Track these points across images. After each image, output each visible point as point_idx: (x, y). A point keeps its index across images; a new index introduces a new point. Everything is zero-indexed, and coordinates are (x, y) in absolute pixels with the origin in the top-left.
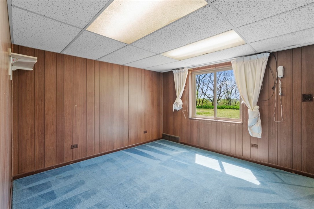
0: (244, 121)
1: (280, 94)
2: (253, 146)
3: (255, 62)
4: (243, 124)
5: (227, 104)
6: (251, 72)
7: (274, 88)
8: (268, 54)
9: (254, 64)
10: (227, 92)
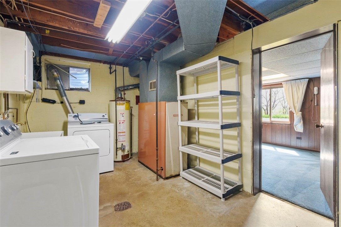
0: (292, 123)
1: (316, 104)
2: (298, 138)
3: (299, 84)
4: (291, 124)
5: (283, 113)
6: (296, 91)
7: (312, 101)
8: (307, 80)
9: (298, 85)
10: (284, 100)
